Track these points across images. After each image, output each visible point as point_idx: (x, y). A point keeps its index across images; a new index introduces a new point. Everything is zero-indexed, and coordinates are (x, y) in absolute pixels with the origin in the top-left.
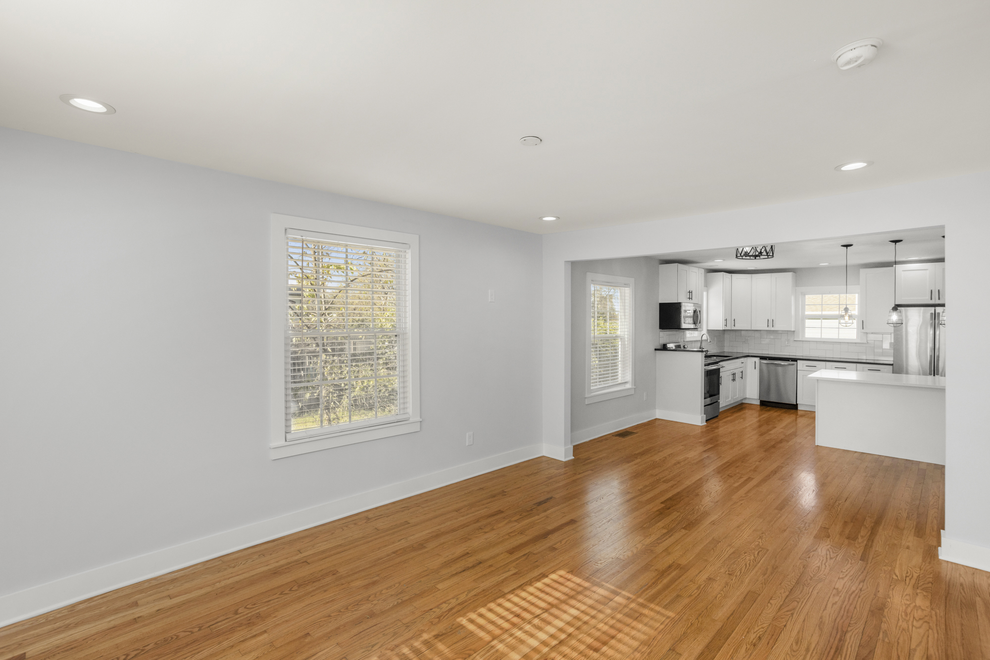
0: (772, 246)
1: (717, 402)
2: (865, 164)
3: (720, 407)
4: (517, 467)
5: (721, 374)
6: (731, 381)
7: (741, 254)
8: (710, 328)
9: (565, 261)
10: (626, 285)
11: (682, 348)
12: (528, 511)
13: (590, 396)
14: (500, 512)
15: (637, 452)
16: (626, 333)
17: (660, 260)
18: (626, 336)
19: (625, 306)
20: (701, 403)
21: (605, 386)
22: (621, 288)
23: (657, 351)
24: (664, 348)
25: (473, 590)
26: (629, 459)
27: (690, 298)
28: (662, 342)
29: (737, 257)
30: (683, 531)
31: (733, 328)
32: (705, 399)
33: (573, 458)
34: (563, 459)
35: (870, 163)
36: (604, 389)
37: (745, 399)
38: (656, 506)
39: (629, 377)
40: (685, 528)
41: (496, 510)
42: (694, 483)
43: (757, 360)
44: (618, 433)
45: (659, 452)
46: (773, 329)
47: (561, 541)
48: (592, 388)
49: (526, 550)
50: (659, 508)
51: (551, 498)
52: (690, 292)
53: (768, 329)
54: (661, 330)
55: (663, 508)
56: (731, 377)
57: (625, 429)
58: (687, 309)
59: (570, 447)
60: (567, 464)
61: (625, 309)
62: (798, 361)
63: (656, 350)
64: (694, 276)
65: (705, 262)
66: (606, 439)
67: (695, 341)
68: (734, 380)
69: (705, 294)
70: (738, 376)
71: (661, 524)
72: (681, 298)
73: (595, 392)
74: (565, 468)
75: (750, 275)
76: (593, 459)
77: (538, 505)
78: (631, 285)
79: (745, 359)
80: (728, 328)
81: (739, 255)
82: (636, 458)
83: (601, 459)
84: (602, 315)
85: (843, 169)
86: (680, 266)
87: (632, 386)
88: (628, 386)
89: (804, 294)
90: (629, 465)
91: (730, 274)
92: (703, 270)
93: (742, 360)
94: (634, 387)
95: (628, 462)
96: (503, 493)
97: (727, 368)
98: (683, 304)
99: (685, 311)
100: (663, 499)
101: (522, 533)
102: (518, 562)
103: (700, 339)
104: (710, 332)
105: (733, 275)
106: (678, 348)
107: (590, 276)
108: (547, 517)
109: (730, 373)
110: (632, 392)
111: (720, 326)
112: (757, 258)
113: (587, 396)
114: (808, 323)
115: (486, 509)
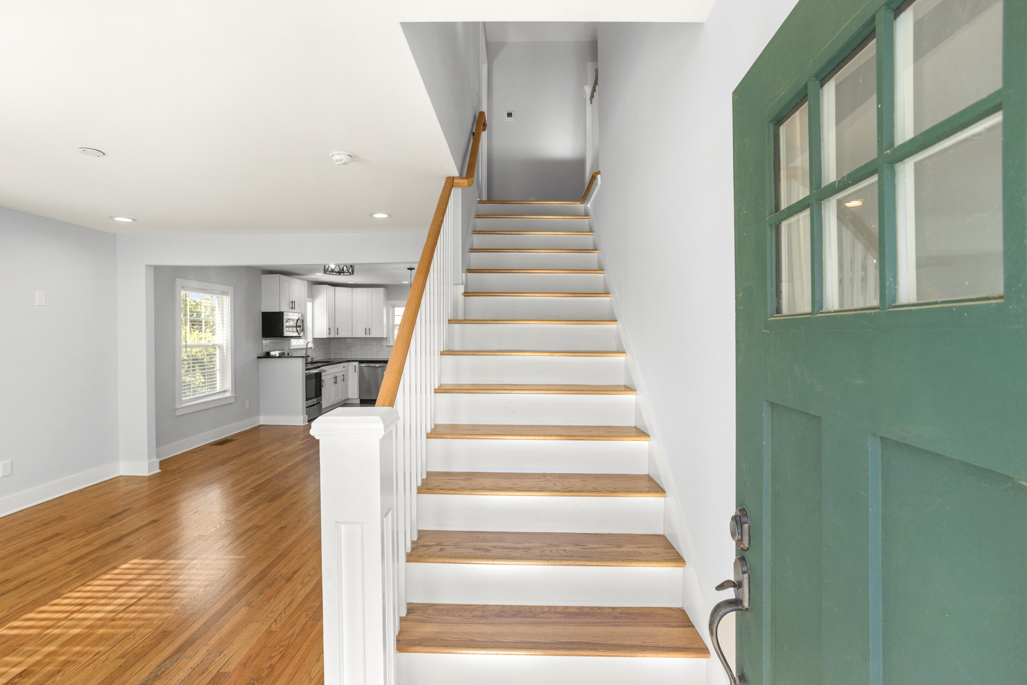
0: (351, 265)
1: (320, 403)
2: (386, 216)
3: (323, 407)
4: (82, 492)
5: (323, 378)
6: (333, 384)
7: (329, 270)
8: (316, 337)
9: (146, 265)
10: (224, 293)
11: (286, 355)
12: (96, 526)
13: (180, 406)
14: (57, 535)
15: (233, 455)
16: (225, 341)
17: (265, 270)
18: (225, 345)
19: (223, 314)
20: (303, 405)
21: (200, 396)
22: (219, 296)
23: (260, 359)
24: (268, 355)
25: (17, 605)
26: (223, 463)
27: (292, 308)
28: (265, 350)
29: (325, 272)
30: (267, 504)
31: (337, 336)
32: (306, 401)
33: (160, 471)
34: (146, 474)
35: (390, 216)
36: (197, 400)
37: (348, 399)
38: (248, 491)
39: (228, 385)
40: (268, 502)
41: (50, 535)
42: (284, 470)
43: (356, 364)
44: (216, 442)
45: (257, 451)
46: (369, 336)
47: (138, 539)
48: (183, 399)
49: (95, 556)
50: (249, 492)
51: (129, 509)
52: (292, 302)
53: (365, 336)
54: (264, 338)
55: (252, 492)
56: (333, 380)
57: (225, 438)
58: (291, 317)
59: (156, 462)
60: (150, 478)
61: (223, 317)
63: (258, 358)
64: (297, 288)
65: (307, 275)
66: (202, 450)
67: (301, 349)
68: (335, 382)
69: (309, 305)
70: (339, 380)
71: (247, 503)
72: (284, 308)
73: (186, 403)
74: (149, 481)
75: (351, 289)
76: (184, 469)
77: (111, 518)
78: (229, 293)
79: (347, 363)
80: (332, 336)
81: (327, 271)
82: (233, 460)
83: (194, 467)
84: (196, 324)
85: (375, 216)
86: (282, 277)
87: (232, 394)
88: (228, 394)
89: (394, 307)
90: (224, 466)
91: (334, 287)
92: (307, 282)
93: (344, 364)
94: (234, 395)
95: (223, 465)
96: (62, 518)
97: (328, 373)
98: (285, 313)
99: (288, 320)
100: (253, 486)
101: (87, 544)
102: (81, 568)
103: (305, 347)
104: (315, 340)
105: (336, 288)
106: (282, 356)
107: (179, 282)
108: (122, 525)
109: (332, 376)
110: (233, 400)
111: (324, 335)
112: (342, 274)
113: (178, 406)
115: (36, 537)
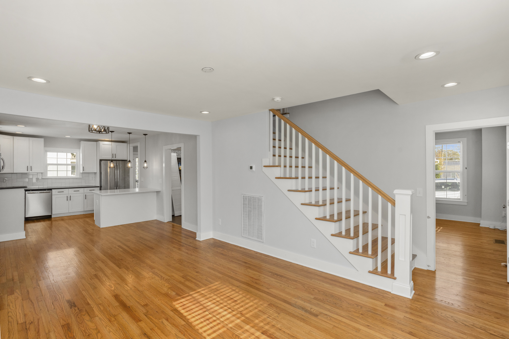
0: (108, 127)
7: (91, 130)
29: (89, 131)
62: (53, 190)
81: (90, 130)
112: (100, 133)
114: (50, 168)
